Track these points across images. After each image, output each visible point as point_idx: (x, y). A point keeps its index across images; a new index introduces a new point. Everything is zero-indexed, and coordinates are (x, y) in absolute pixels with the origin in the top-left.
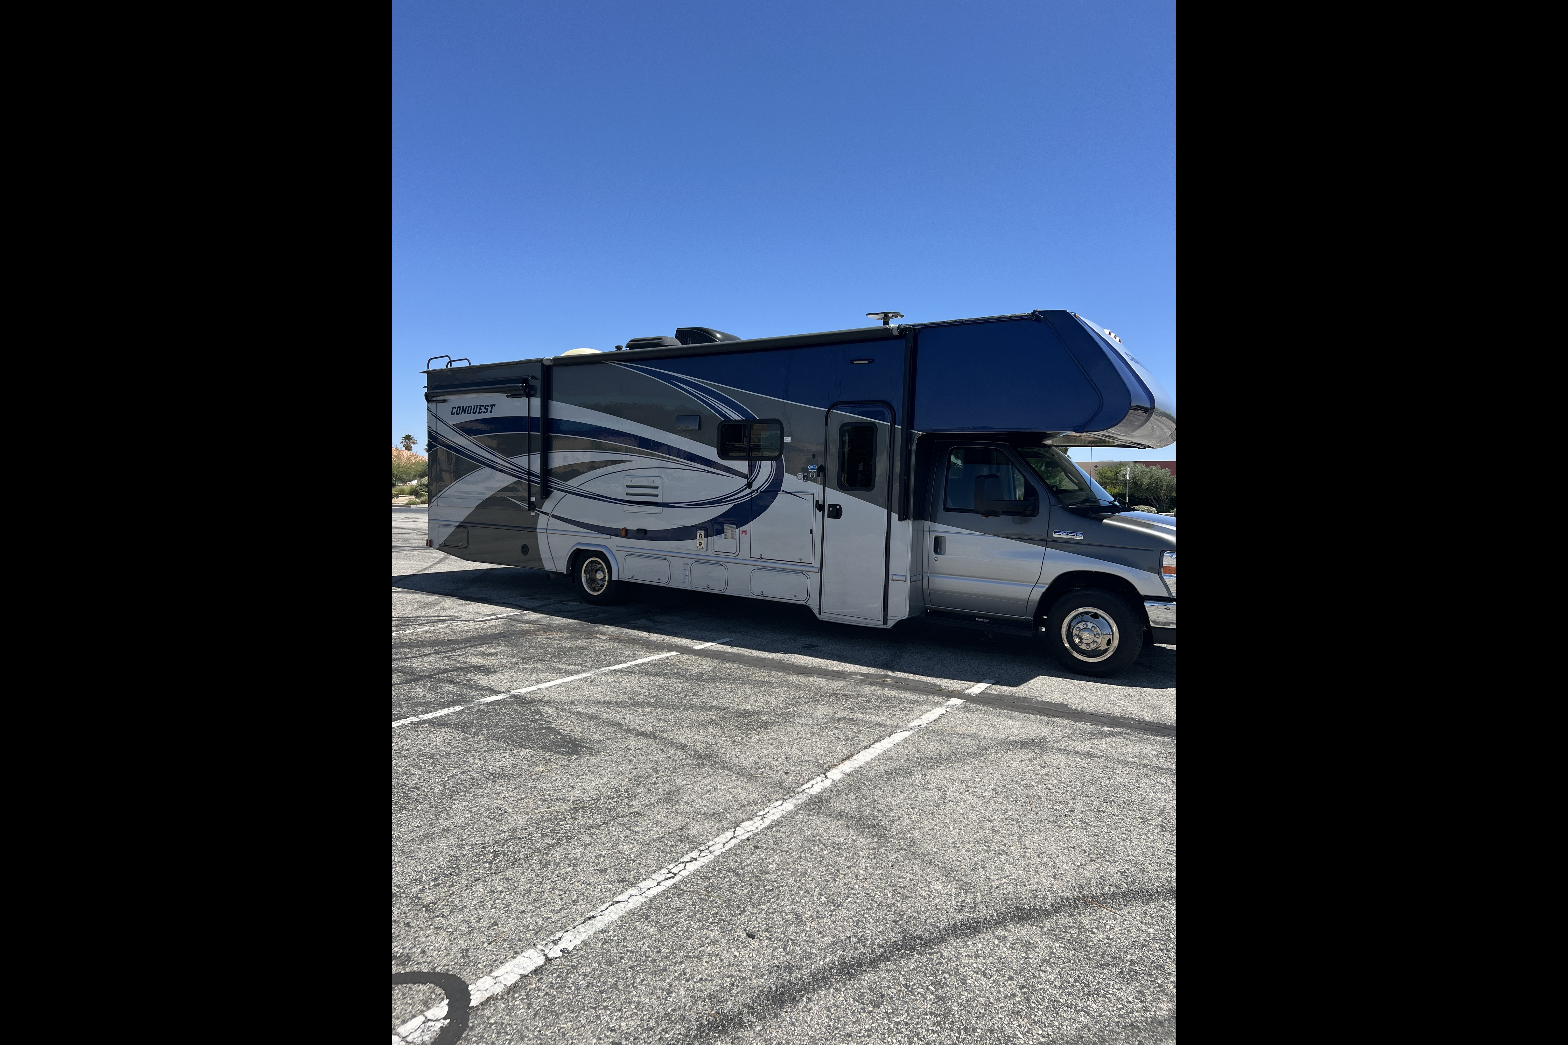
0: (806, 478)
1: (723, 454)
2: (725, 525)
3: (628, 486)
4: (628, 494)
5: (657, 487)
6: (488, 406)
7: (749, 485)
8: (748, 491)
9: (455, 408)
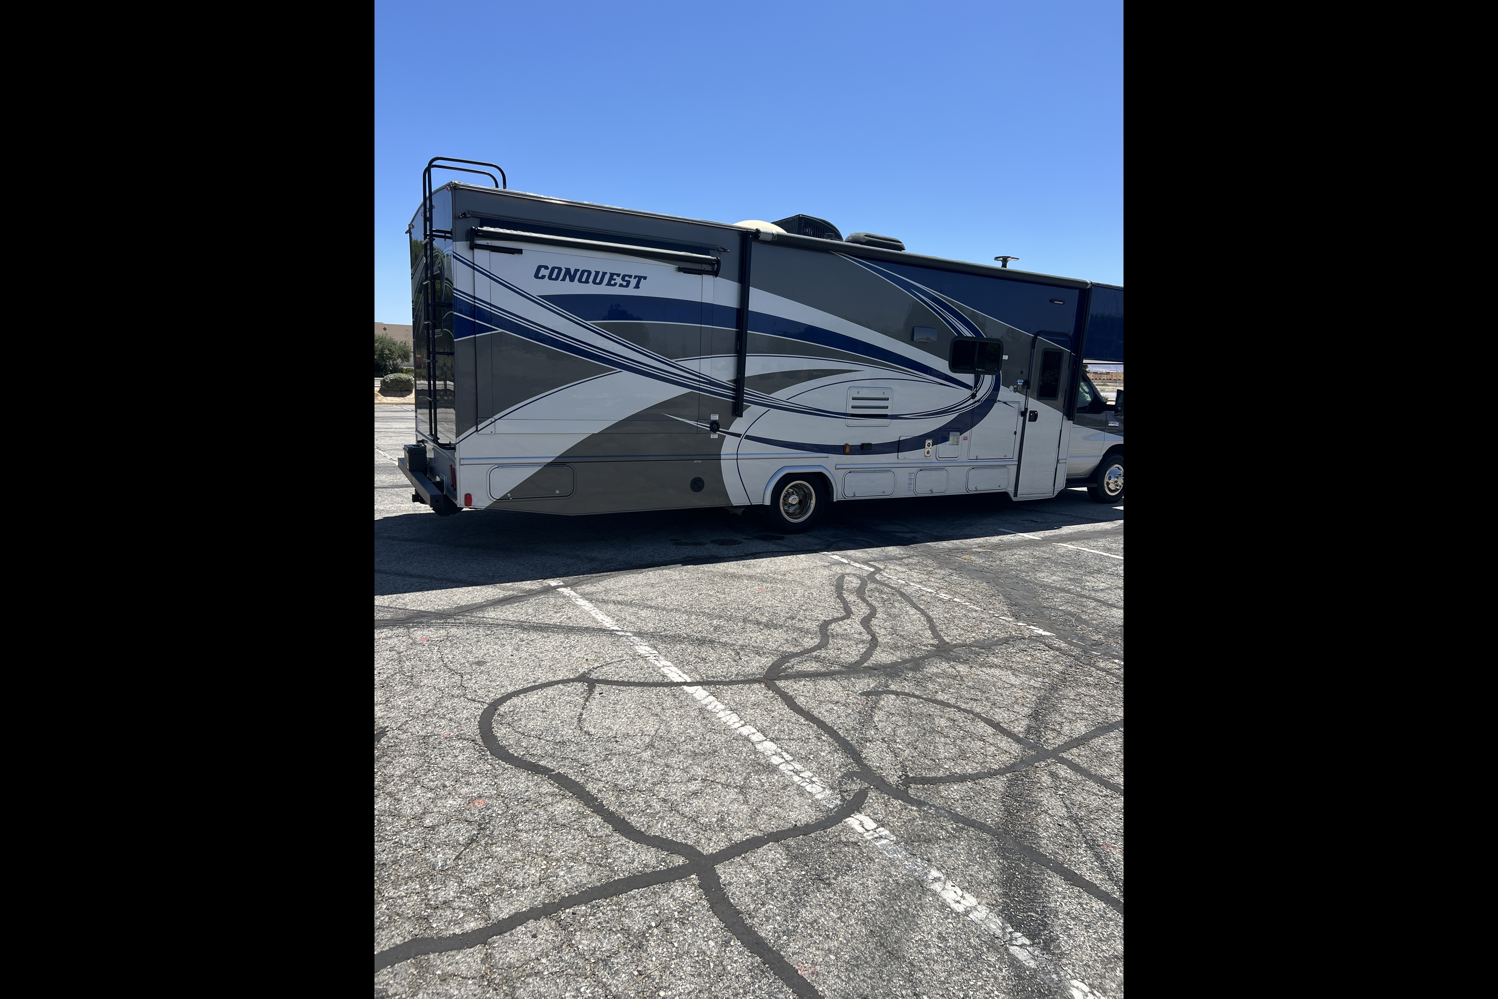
0: (1016, 390)
1: (954, 367)
2: (951, 433)
3: (854, 399)
4: (853, 407)
5: (888, 399)
6: (630, 276)
7: (974, 396)
8: (972, 401)
9: (546, 268)
